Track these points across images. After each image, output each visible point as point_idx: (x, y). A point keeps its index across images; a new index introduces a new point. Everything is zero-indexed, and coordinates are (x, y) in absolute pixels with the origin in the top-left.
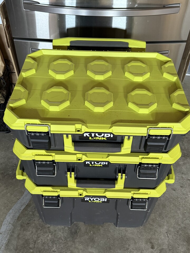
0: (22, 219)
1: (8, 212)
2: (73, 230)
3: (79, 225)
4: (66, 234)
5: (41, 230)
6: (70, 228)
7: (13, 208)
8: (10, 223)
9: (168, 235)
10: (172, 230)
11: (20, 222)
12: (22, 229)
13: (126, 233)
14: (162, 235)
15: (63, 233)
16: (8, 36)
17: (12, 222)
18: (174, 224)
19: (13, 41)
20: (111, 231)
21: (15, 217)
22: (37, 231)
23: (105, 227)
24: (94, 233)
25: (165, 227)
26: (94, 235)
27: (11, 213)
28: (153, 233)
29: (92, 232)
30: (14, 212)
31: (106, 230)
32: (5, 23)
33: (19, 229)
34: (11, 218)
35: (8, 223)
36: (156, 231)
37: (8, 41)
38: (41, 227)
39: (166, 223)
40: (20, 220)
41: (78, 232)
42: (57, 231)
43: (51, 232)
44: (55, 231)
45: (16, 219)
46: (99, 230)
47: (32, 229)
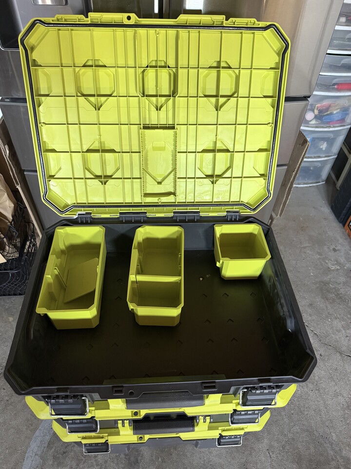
0: (55, 445)
1: (34, 434)
2: (132, 459)
4: (123, 466)
5: (84, 463)
6: (127, 455)
8: (37, 455)
9: (271, 454)
10: (276, 445)
11: (51, 451)
12: (56, 463)
13: (211, 457)
16: (14, 169)
17: (39, 453)
19: (24, 174)
20: (188, 454)
22: (78, 465)
23: (179, 449)
24: (163, 461)
25: (266, 441)
27: (38, 436)
28: (249, 452)
30: (41, 434)
32: (8, 152)
33: (51, 463)
34: (38, 445)
35: (34, 454)
37: (16, 176)
41: (139, 461)
42: (108, 462)
43: (99, 465)
45: (46, 446)
47: (71, 461)
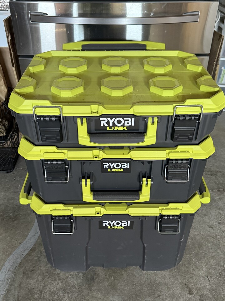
0: (25, 265)
1: (8, 258)
2: (89, 276)
3: (96, 270)
4: (81, 281)
5: (48, 278)
6: (85, 274)
7: (13, 253)
8: (10, 271)
9: (209, 278)
10: (213, 272)
11: (22, 269)
12: (25, 277)
13: (156, 278)
14: (202, 278)
15: (76, 279)
16: (12, 52)
17: (12, 270)
18: (215, 265)
19: (18, 59)
20: (137, 275)
21: (17, 264)
22: (43, 279)
23: (129, 272)
24: (115, 279)
25: (204, 269)
26: (115, 281)
27: (12, 259)
28: (190, 276)
29: (113, 278)
30: (14, 258)
31: (131, 274)
32: (10, 38)
33: (21, 276)
34: (11, 265)
35: (8, 270)
36: (193, 274)
37: (13, 58)
38: (49, 274)
39: (205, 265)
40: (23, 267)
41: (95, 278)
42: (69, 278)
43: (61, 280)
44: (67, 278)
45: (18, 265)
46: (122, 275)
47: (38, 276)
